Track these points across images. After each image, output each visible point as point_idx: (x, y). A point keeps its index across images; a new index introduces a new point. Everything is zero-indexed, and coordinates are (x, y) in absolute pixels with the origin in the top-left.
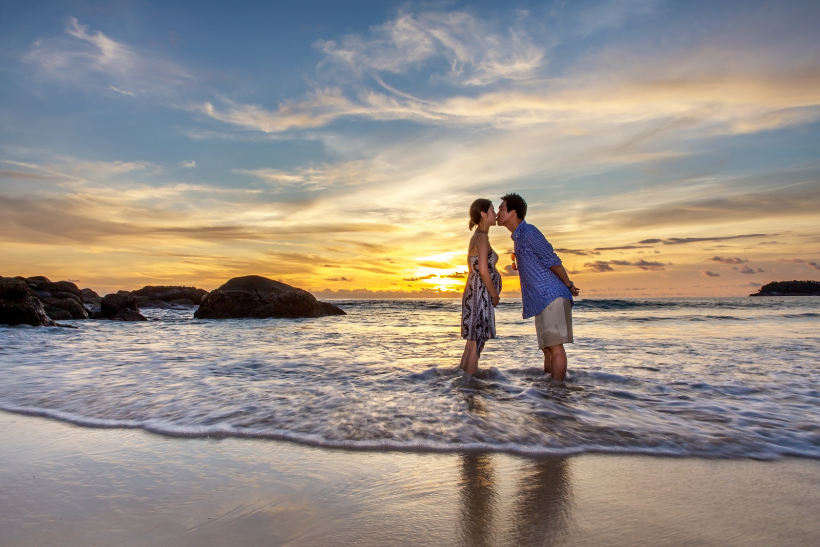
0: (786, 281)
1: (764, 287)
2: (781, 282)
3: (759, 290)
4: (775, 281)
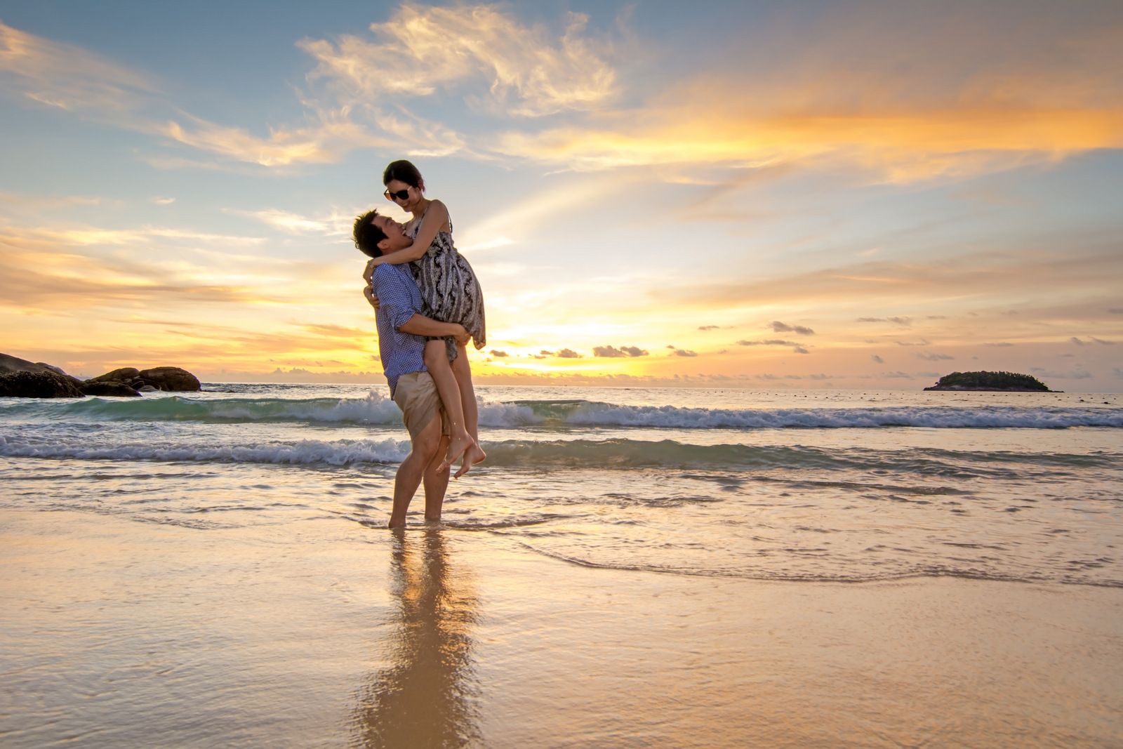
0: (971, 371)
1: (942, 379)
2: (965, 373)
3: (936, 383)
4: (958, 371)
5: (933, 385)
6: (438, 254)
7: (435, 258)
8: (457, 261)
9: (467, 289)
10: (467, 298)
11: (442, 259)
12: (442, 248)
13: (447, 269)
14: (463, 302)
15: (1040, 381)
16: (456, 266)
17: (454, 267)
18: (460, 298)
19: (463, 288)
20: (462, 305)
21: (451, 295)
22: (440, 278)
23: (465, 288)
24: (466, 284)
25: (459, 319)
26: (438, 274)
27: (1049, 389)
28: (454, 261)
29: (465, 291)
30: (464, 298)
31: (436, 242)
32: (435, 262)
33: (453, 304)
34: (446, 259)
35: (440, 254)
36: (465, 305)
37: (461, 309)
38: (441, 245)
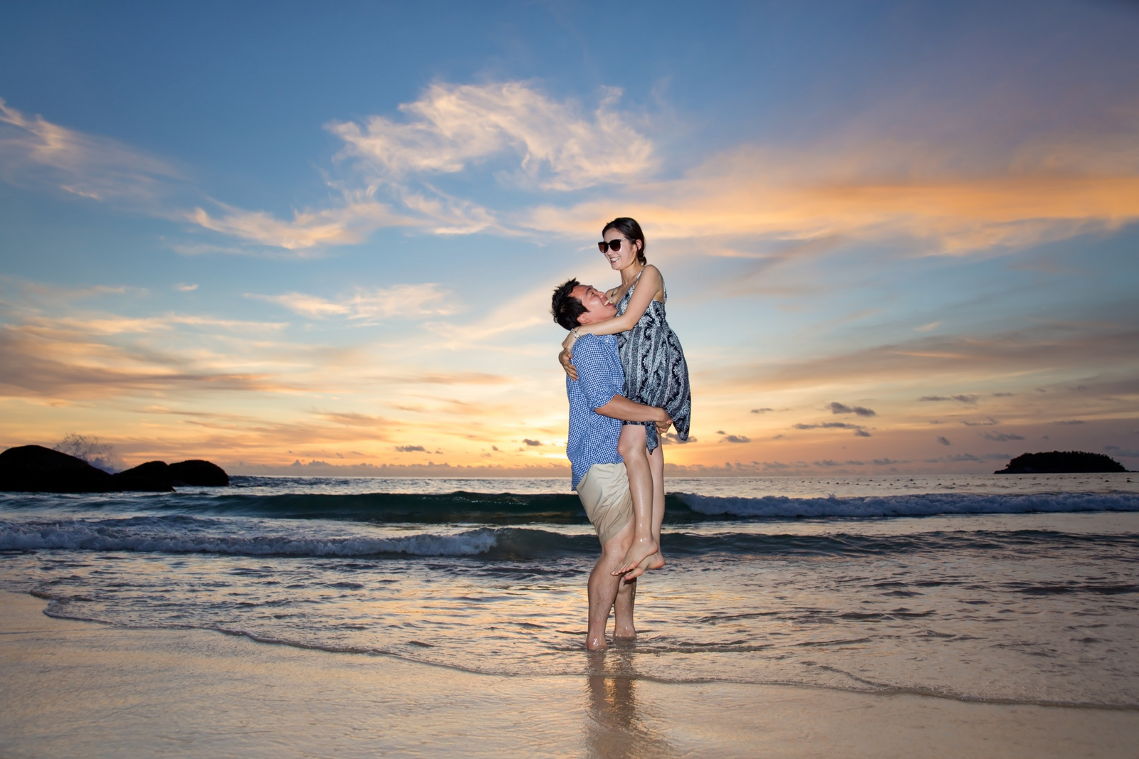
1: (1013, 461)
2: (1037, 454)
3: (1007, 465)
4: (1029, 452)
5: (1004, 468)
6: (649, 326)
7: (646, 330)
8: (669, 337)
9: (675, 370)
10: (674, 380)
11: (653, 332)
12: (654, 320)
13: (657, 343)
14: (669, 383)
15: (1116, 460)
16: (667, 342)
17: (664, 342)
18: (666, 378)
19: (671, 368)
20: (669, 388)
21: (658, 375)
22: (648, 352)
23: (673, 368)
24: (675, 365)
25: (664, 403)
26: (647, 347)
27: (1126, 469)
28: (664, 336)
29: (673, 372)
30: (670, 380)
31: (648, 310)
32: (645, 334)
33: (659, 384)
34: (657, 332)
35: (651, 326)
36: (672, 388)
37: (667, 392)
38: (653, 315)
